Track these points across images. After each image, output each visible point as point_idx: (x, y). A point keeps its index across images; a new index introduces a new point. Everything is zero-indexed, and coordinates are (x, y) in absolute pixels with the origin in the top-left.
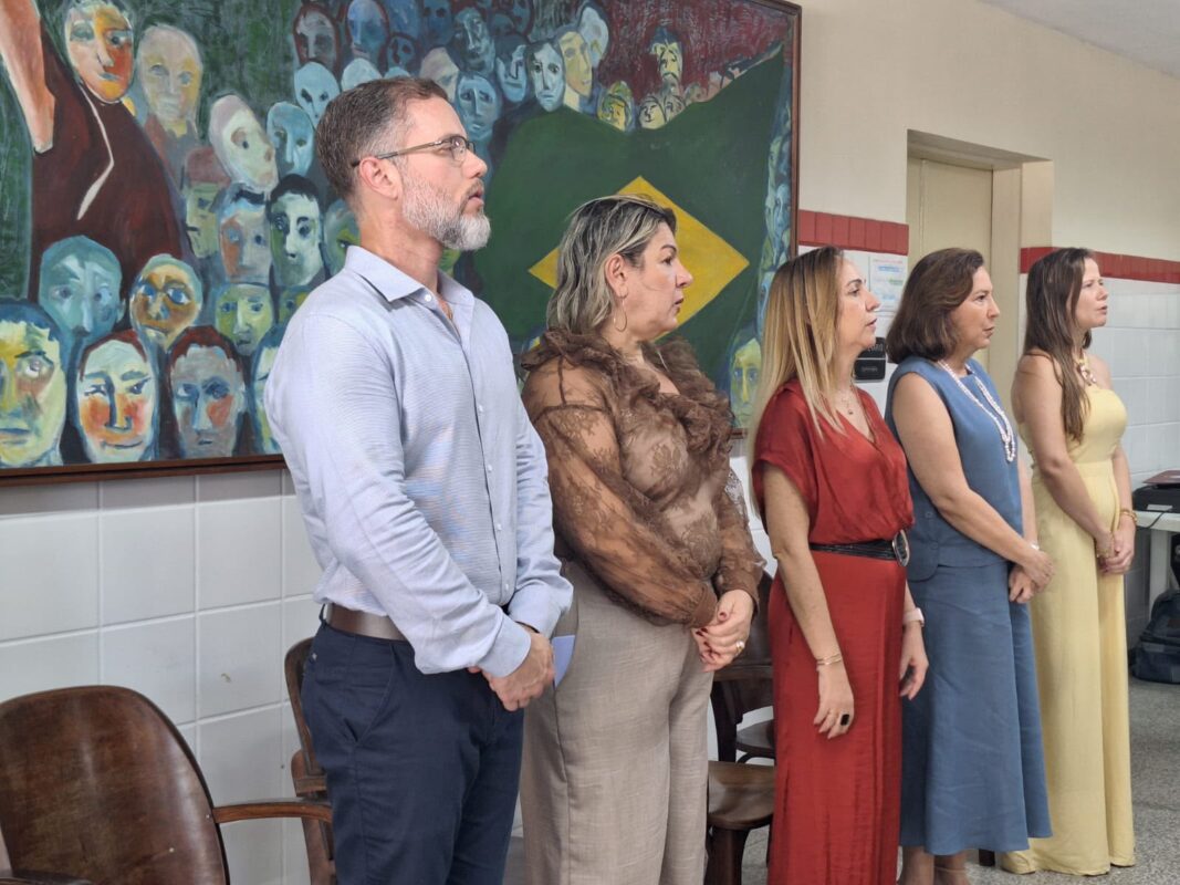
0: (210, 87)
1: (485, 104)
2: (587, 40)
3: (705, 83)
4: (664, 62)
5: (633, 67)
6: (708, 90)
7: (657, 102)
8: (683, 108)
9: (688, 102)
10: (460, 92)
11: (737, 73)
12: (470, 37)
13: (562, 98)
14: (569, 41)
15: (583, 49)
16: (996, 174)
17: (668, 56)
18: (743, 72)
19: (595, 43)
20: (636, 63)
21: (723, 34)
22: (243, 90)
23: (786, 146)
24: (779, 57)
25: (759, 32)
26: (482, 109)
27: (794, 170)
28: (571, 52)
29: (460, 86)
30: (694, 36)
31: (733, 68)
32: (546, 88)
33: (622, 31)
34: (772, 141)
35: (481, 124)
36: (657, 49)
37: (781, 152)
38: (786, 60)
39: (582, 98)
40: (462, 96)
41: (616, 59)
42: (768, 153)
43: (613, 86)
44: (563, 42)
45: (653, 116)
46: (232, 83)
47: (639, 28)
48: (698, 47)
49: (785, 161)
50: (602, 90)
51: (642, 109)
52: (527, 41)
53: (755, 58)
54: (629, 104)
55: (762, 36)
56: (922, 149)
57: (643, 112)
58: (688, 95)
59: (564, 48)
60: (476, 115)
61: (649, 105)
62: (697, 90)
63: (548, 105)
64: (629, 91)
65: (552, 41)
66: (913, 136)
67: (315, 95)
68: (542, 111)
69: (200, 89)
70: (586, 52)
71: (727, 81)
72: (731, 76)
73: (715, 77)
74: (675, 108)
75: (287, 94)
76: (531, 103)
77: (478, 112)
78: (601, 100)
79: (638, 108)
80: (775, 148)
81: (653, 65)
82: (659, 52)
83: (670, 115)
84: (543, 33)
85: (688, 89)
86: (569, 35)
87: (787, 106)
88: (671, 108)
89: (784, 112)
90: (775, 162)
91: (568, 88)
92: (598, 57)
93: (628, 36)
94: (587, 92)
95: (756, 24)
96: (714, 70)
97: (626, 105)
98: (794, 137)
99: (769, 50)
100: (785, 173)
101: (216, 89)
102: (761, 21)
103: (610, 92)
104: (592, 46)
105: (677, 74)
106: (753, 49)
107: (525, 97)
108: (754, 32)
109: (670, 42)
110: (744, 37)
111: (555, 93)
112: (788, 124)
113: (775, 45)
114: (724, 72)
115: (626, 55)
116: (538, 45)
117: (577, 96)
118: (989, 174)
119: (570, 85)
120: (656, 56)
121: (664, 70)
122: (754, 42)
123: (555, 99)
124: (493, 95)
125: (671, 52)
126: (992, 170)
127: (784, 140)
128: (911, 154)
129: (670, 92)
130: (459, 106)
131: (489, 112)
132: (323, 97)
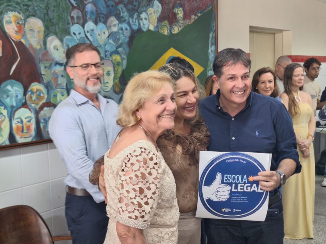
0: (46, 34)
1: (126, 31)
2: (155, 10)
3: (190, 19)
4: (178, 14)
5: (169, 16)
6: (191, 20)
7: (176, 26)
8: (184, 26)
9: (185, 25)
10: (119, 28)
11: (199, 15)
12: (121, 12)
14: (150, 10)
15: (154, 12)
16: (276, 35)
17: (179, 12)
18: (201, 14)
19: (158, 11)
20: (170, 15)
21: (195, 4)
22: (56, 34)
23: (214, 35)
24: (212, 9)
25: (205, 2)
26: (125, 33)
27: (216, 41)
28: (151, 14)
29: (119, 27)
30: (187, 5)
31: (198, 13)
32: (144, 25)
33: (165, 6)
34: (210, 33)
35: (125, 37)
36: (176, 10)
37: (213, 37)
38: (214, 10)
39: (154, 26)
40: (120, 29)
41: (164, 15)
42: (209, 37)
43: (163, 22)
44: (148, 11)
45: (175, 30)
46: (53, 32)
47: (170, 5)
48: (188, 8)
49: (214, 39)
50: (160, 24)
51: (172, 28)
52: (138, 12)
53: (204, 10)
54: (168, 27)
56: (253, 30)
57: (172, 29)
58: (185, 23)
59: (149, 13)
60: (124, 35)
61: (174, 27)
62: (188, 21)
63: (145, 30)
64: (168, 23)
65: (145, 11)
66: (251, 27)
67: (77, 33)
68: (143, 32)
70: (155, 13)
71: (196, 17)
72: (198, 16)
73: (193, 17)
74: (181, 27)
76: (140, 30)
77: (125, 34)
78: (160, 27)
79: (171, 28)
80: (211, 35)
81: (175, 15)
82: (176, 11)
83: (180, 29)
84: (142, 9)
85: (185, 21)
86: (150, 9)
87: (214, 23)
88: (180, 27)
89: (213, 25)
90: (211, 39)
91: (150, 24)
92: (159, 14)
93: (167, 7)
94: (156, 25)
96: (193, 15)
97: (167, 27)
98: (216, 31)
99: (209, 7)
100: (214, 42)
101: (48, 34)
103: (162, 24)
105: (182, 17)
106: (204, 8)
107: (138, 28)
109: (179, 8)
110: (201, 4)
111: (146, 26)
112: (214, 28)
113: (210, 5)
114: (195, 15)
115: (167, 13)
116: (141, 13)
118: (274, 35)
119: (151, 23)
120: (175, 12)
121: (178, 16)
122: (204, 5)
123: (147, 28)
124: (128, 28)
125: (180, 11)
126: (274, 34)
127: (213, 33)
128: (251, 31)
129: (180, 22)
130: (119, 32)
131: (128, 33)
132: (79, 34)
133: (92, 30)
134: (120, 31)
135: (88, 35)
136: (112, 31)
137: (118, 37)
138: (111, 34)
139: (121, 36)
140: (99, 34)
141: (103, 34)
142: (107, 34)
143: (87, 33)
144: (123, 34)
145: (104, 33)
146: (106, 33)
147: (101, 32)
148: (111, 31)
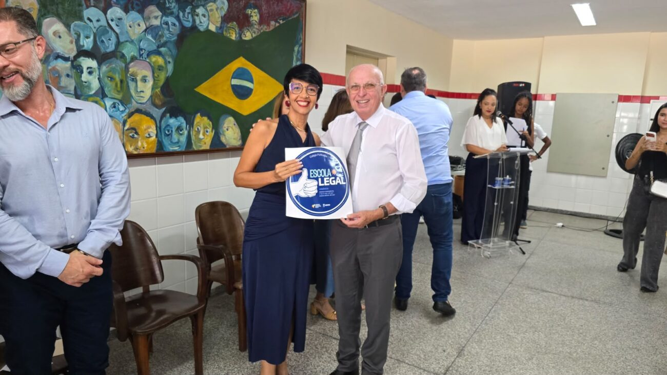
0: (43, 13)
1: (174, 27)
2: (219, 6)
3: (268, 25)
4: (252, 16)
5: (239, 18)
6: (269, 26)
7: (249, 30)
8: (259, 33)
9: (262, 31)
10: (162, 22)
11: (281, 22)
12: (167, 2)
13: (208, 27)
14: (211, 6)
15: (217, 9)
16: (379, 60)
17: (253, 14)
18: (284, 22)
19: (222, 8)
20: (240, 16)
21: (276, 8)
23: (300, 49)
24: (298, 17)
25: (290, 8)
26: (172, 29)
27: (303, 57)
28: (212, 10)
29: (163, 20)
30: (264, 8)
31: (280, 20)
32: (201, 22)
33: (234, 4)
34: (295, 46)
35: (172, 35)
36: (249, 11)
37: (298, 50)
38: (301, 19)
39: (217, 27)
40: (164, 24)
41: (231, 14)
42: (293, 50)
43: (230, 23)
44: (209, 6)
45: (247, 35)
46: (53, 13)
47: (241, 3)
48: (266, 11)
49: (300, 54)
50: (225, 25)
51: (242, 32)
52: (193, 5)
53: (289, 17)
54: (237, 30)
55: (291, 9)
56: (351, 51)
57: (243, 34)
58: (262, 29)
59: (209, 9)
60: (170, 31)
61: (245, 31)
62: (265, 27)
63: (202, 29)
64: (237, 26)
65: (203, 6)
66: (348, 47)
67: (94, 20)
68: (199, 31)
69: (38, 14)
70: (219, 11)
71: (277, 25)
72: (279, 23)
73: (273, 23)
74: (256, 33)
75: (81, 18)
76: (194, 28)
77: (171, 30)
78: (225, 28)
79: (241, 32)
80: (296, 49)
81: (247, 17)
82: (250, 12)
83: (254, 35)
84: (199, 2)
85: (262, 27)
86: (211, 4)
87: (301, 34)
88: (255, 33)
89: (299, 37)
90: (296, 54)
91: (210, 23)
92: (223, 13)
93: (236, 6)
94: (219, 25)
95: (289, 5)
96: (272, 20)
97: (236, 31)
98: (303, 45)
99: (294, 15)
100: (300, 58)
101: (45, 14)
102: (291, 4)
103: (229, 25)
104: (221, 9)
105: (257, 21)
106: (288, 14)
107: (192, 26)
108: (288, 8)
109: (254, 9)
110: (284, 9)
111: (205, 25)
112: (301, 41)
113: (297, 13)
114: (276, 21)
115: (236, 13)
116: (198, 7)
117: (214, 27)
118: (376, 60)
119: (211, 22)
120: (248, 14)
121: (252, 19)
122: (288, 12)
123: (205, 27)
124: (177, 24)
125: (255, 13)
126: (378, 59)
127: (300, 46)
128: (348, 52)
129: (254, 27)
130: (163, 28)
131: (176, 30)
132: (98, 21)
133: (120, 19)
134: (164, 26)
135: (113, 24)
136: (151, 24)
137: (160, 33)
138: (149, 28)
139: (165, 32)
140: (131, 26)
141: (136, 26)
142: (143, 27)
143: (110, 22)
144: (168, 29)
145: (139, 25)
146: (141, 25)
147: (133, 23)
148: (149, 24)
